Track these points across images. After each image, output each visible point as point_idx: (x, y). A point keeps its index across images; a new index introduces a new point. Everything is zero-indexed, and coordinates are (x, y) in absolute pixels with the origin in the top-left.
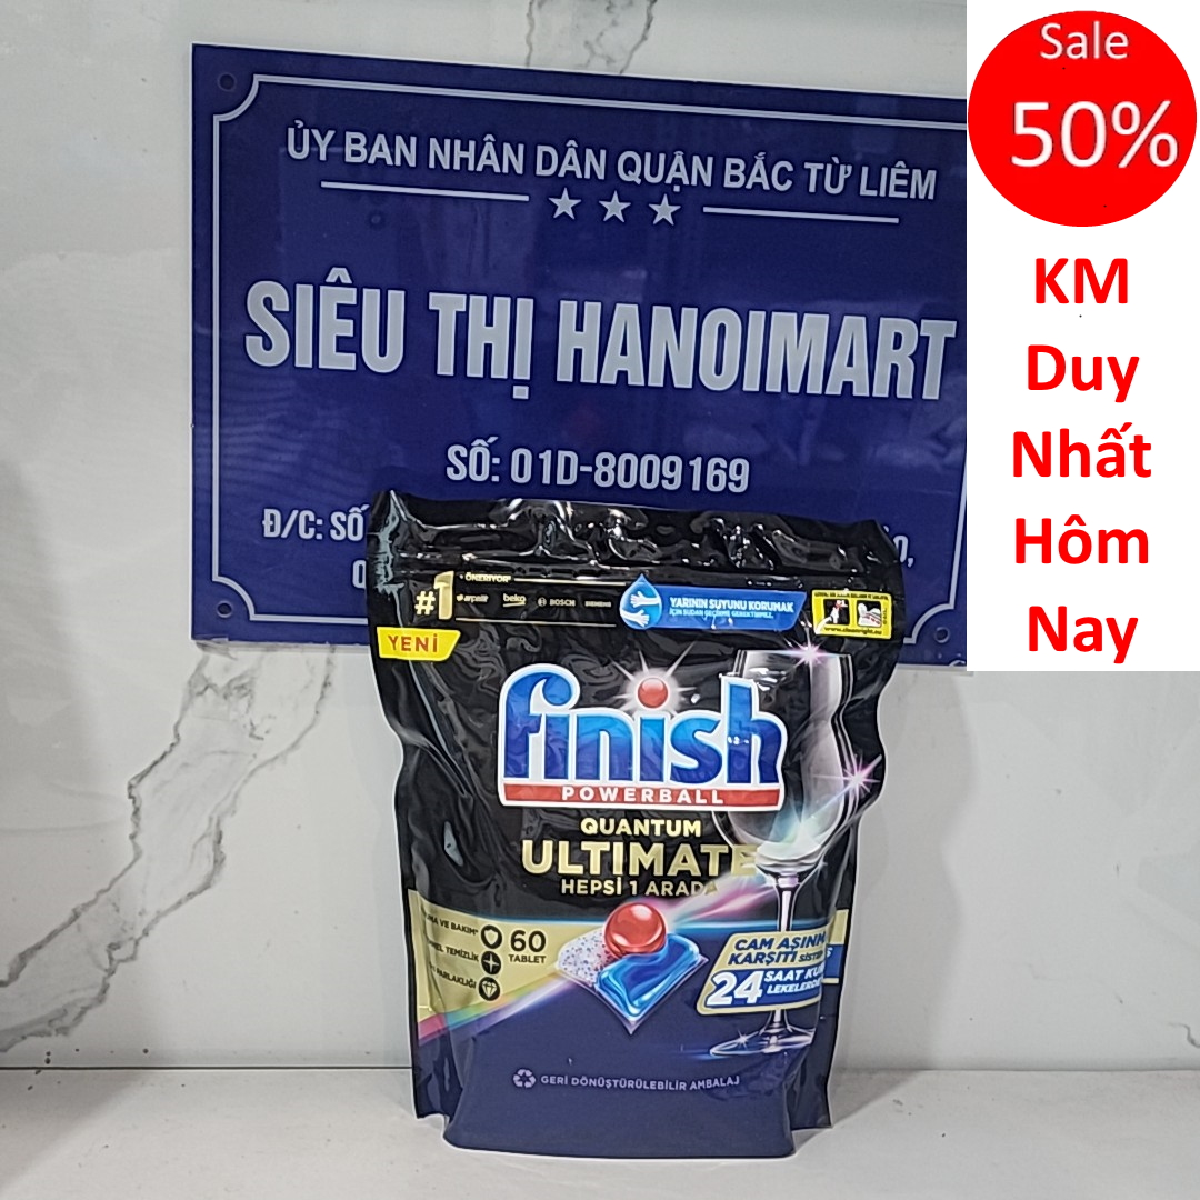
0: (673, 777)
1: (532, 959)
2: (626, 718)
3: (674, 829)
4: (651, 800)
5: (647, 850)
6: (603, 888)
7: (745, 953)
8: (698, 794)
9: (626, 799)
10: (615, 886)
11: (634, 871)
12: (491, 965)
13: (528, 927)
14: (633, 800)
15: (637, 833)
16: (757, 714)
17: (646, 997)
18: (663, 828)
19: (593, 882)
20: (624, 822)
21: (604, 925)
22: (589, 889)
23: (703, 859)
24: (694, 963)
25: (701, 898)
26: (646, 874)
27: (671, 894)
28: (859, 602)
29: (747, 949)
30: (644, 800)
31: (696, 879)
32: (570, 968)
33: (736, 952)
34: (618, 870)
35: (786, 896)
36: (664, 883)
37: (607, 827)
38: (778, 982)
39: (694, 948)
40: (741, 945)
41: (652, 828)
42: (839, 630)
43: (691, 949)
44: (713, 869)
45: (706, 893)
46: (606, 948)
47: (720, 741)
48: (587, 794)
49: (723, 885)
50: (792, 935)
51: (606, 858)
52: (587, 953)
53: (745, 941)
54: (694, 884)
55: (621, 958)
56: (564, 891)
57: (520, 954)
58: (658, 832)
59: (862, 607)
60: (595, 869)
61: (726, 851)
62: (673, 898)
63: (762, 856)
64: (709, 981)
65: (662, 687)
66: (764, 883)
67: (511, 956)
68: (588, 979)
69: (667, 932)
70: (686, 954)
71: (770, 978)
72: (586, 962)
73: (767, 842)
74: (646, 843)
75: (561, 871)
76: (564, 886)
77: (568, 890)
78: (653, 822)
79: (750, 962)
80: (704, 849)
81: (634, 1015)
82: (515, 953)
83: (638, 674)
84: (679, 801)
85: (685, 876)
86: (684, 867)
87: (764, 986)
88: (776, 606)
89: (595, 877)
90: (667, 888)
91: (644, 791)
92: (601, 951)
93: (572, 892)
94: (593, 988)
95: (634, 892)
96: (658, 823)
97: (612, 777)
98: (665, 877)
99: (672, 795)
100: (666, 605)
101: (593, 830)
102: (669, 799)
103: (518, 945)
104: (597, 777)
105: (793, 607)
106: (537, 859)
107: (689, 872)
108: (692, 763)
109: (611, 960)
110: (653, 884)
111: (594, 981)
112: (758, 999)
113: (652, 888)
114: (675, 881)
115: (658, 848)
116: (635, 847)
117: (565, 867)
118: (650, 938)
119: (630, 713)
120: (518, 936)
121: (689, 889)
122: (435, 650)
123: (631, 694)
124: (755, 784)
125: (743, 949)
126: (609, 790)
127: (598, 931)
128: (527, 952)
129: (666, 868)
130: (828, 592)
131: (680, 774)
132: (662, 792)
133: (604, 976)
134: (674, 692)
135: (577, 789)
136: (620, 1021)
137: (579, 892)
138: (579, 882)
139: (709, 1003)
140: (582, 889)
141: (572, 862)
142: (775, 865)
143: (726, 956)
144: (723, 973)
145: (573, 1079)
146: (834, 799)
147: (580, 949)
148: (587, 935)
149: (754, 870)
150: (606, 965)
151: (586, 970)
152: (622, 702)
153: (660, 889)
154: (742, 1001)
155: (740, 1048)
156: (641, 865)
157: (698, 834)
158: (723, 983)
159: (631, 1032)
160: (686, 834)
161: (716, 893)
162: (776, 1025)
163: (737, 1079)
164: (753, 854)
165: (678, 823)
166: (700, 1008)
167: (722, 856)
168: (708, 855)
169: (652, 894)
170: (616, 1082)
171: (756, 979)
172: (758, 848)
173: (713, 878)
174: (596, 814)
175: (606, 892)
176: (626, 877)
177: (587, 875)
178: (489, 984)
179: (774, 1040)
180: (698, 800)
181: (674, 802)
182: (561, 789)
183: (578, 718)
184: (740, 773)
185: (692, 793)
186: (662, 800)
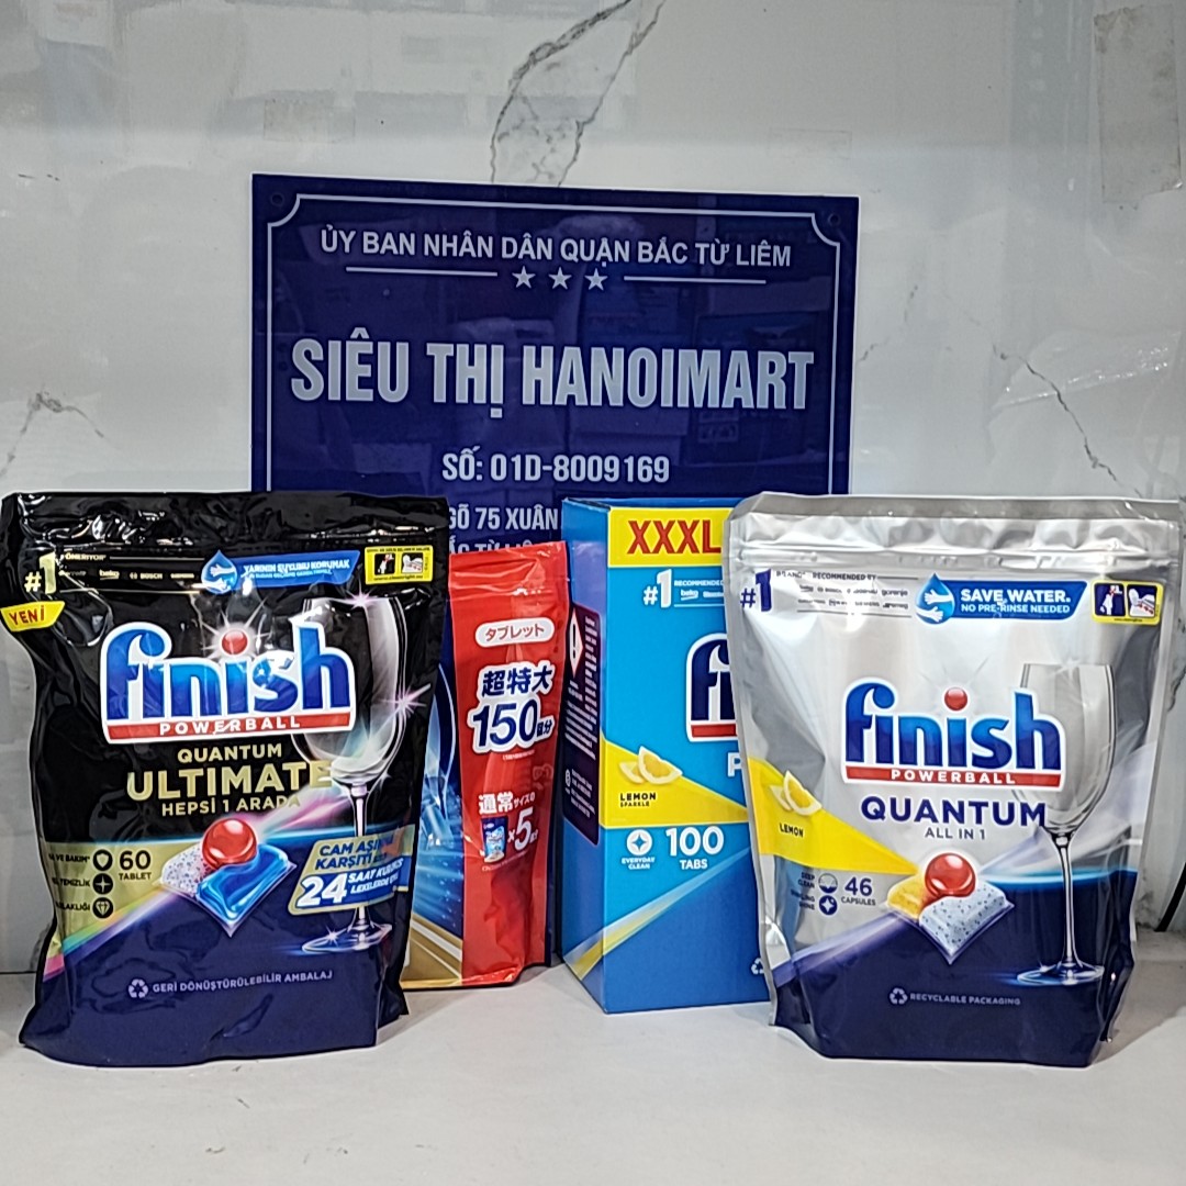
0: (257, 708)
1: (139, 876)
2: (214, 665)
3: (259, 752)
4: (238, 729)
5: (236, 772)
6: (199, 808)
7: (329, 858)
8: (279, 721)
9: (216, 730)
10: (210, 806)
11: (226, 791)
12: (103, 883)
13: (135, 847)
14: (223, 730)
15: (227, 758)
16: (325, 650)
17: (242, 902)
18: (250, 752)
19: (190, 804)
20: (215, 750)
21: (201, 841)
22: (186, 810)
23: (285, 777)
24: (284, 870)
25: (285, 810)
26: (237, 793)
27: (259, 808)
28: (404, 555)
29: (331, 854)
30: (232, 730)
31: (280, 793)
32: (173, 882)
33: (322, 858)
34: (212, 791)
35: (360, 803)
36: (252, 800)
37: (201, 755)
38: (360, 883)
39: (283, 856)
40: (325, 851)
41: (240, 753)
43: (280, 857)
44: (295, 784)
45: (290, 806)
46: (205, 862)
47: (295, 676)
48: (181, 728)
49: (304, 796)
50: (366, 839)
51: (201, 783)
52: (187, 867)
53: (328, 848)
55: (217, 868)
56: (164, 814)
57: (129, 872)
58: (245, 756)
59: (407, 558)
60: (191, 792)
61: (305, 767)
62: (262, 812)
63: (336, 770)
64: (299, 885)
65: (242, 637)
66: (340, 793)
67: (121, 875)
68: (189, 890)
69: (258, 843)
70: (275, 863)
71: (353, 879)
72: (187, 875)
73: (339, 758)
74: (236, 766)
75: (161, 796)
76: (164, 810)
77: (168, 813)
78: (241, 747)
79: (335, 866)
80: (285, 767)
81: (232, 920)
82: (124, 872)
83: (222, 629)
84: (263, 727)
85: (270, 792)
86: (269, 784)
87: (348, 886)
88: (335, 564)
89: (192, 799)
90: (255, 803)
91: (232, 723)
92: (200, 864)
93: (171, 814)
94: (195, 898)
95: (227, 809)
96: (245, 749)
97: (203, 713)
98: (254, 794)
99: (256, 723)
100: (241, 572)
101: (188, 759)
102: (254, 727)
103: (127, 864)
104: (190, 714)
105: (350, 563)
106: (140, 788)
107: (273, 788)
108: (273, 695)
109: (209, 872)
110: (242, 801)
112: (344, 899)
113: (242, 804)
114: (262, 796)
115: (246, 770)
116: (227, 771)
117: (164, 794)
118: (243, 849)
119: (216, 660)
120: (126, 856)
121: (275, 803)
122: (43, 618)
123: (217, 645)
124: (327, 708)
125: (327, 854)
126: (200, 724)
127: (196, 847)
128: (135, 869)
129: (254, 784)
130: (379, 548)
132: (247, 722)
133: (204, 886)
135: (173, 725)
136: (218, 924)
137: (178, 813)
138: (178, 805)
139: (299, 904)
140: (181, 811)
141: (170, 788)
142: (347, 777)
143: (312, 861)
144: (311, 878)
145: (182, 985)
146: (388, 720)
147: (181, 864)
148: (186, 852)
149: (330, 782)
150: (205, 877)
151: (187, 882)
152: (209, 652)
153: (249, 805)
154: (330, 902)
155: (331, 944)
156: (231, 785)
157: (280, 754)
158: (312, 887)
159: (230, 935)
160: (270, 755)
161: (299, 804)
162: (362, 922)
163: (331, 973)
164: (329, 768)
165: (263, 747)
166: (292, 910)
167: (301, 772)
168: (288, 772)
169: (243, 810)
170: (219, 983)
171: (340, 881)
172: (333, 764)
173: (294, 792)
174: (191, 745)
175: (201, 811)
176: (219, 796)
177: (184, 798)
178: (103, 903)
179: (362, 937)
180: (279, 725)
181: (259, 729)
182: (158, 726)
183: (172, 668)
184: (313, 700)
185: (273, 720)
186: (248, 728)
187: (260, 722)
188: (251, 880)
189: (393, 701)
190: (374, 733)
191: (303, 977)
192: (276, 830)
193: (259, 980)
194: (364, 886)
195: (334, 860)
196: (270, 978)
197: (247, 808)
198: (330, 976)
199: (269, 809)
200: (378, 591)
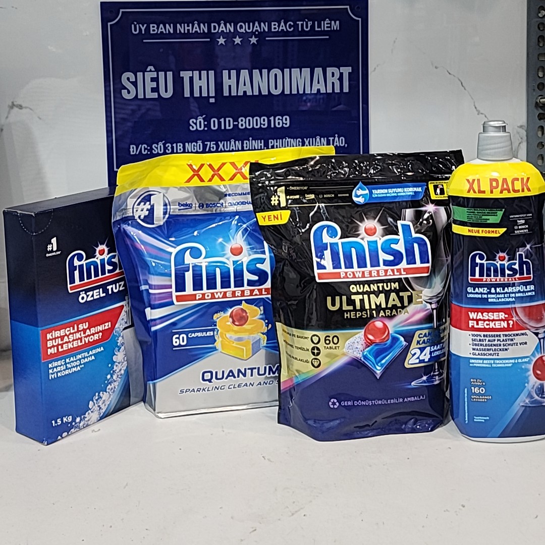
0: (384, 265)
1: (334, 348)
2: (361, 241)
3: (387, 287)
4: (376, 275)
5: (377, 297)
6: (362, 315)
7: (422, 339)
9: (366, 276)
10: (367, 314)
11: (373, 307)
12: (316, 351)
13: (332, 333)
14: (369, 276)
15: (372, 290)
16: (414, 235)
17: (383, 361)
18: (383, 287)
19: (358, 313)
20: (366, 286)
21: (363, 331)
22: (356, 316)
23: (401, 299)
24: (403, 346)
25: (402, 316)
26: (379, 308)
27: (390, 315)
29: (423, 337)
30: (373, 275)
31: (399, 307)
32: (350, 351)
33: (419, 339)
34: (367, 307)
35: (435, 311)
36: (387, 311)
37: (360, 289)
38: (435, 351)
39: (402, 339)
40: (421, 336)
41: (378, 287)
42: (441, 197)
43: (401, 339)
44: (406, 303)
45: (404, 314)
46: (365, 341)
47: (401, 247)
49: (411, 308)
51: (362, 301)
52: (357, 344)
53: (422, 334)
54: (399, 310)
55: (371, 345)
56: (345, 317)
57: (329, 346)
58: (381, 289)
60: (358, 307)
61: (410, 294)
62: (391, 317)
63: (425, 295)
64: (409, 353)
65: (374, 227)
66: (426, 307)
67: (325, 347)
68: (358, 355)
69: (390, 332)
70: (399, 342)
71: (432, 350)
72: (357, 348)
73: (426, 289)
74: (377, 294)
75: (344, 309)
76: (346, 315)
77: (347, 317)
78: (378, 285)
79: (425, 343)
80: (401, 294)
81: (379, 371)
82: (326, 346)
83: (364, 223)
84: (388, 274)
85: (394, 307)
86: (394, 303)
87: (431, 353)
88: (415, 189)
89: (358, 311)
90: (388, 313)
91: (373, 272)
92: (363, 342)
93: (349, 317)
94: (361, 359)
95: (375, 316)
96: (380, 285)
97: (359, 267)
98: (387, 308)
99: (385, 272)
100: (371, 193)
101: (355, 290)
102: (384, 274)
103: (328, 342)
104: (353, 268)
105: (422, 189)
106: (333, 304)
107: (396, 305)
108: (391, 258)
110: (382, 311)
111: (361, 356)
112: (429, 359)
113: (382, 314)
114: (391, 309)
115: (382, 296)
116: (372, 296)
117: (345, 307)
118: (384, 335)
119: (362, 239)
120: (327, 338)
121: (397, 313)
122: (281, 219)
123: (362, 231)
124: (418, 264)
125: (421, 337)
126: (358, 273)
127: (361, 334)
128: (332, 344)
129: (387, 303)
130: (435, 182)
131: (386, 263)
132: (380, 271)
133: (365, 354)
134: (380, 228)
135: (346, 273)
136: (373, 373)
137: (352, 317)
138: (352, 313)
139: (409, 363)
140: (353, 316)
141: (348, 305)
142: (430, 299)
143: (415, 341)
144: (414, 349)
145: (355, 402)
146: (444, 268)
147: (354, 342)
148: (356, 336)
149: (422, 301)
150: (365, 349)
151: (357, 351)
152: (358, 235)
153: (385, 314)
154: (422, 361)
155: (424, 382)
156: (376, 304)
157: (398, 288)
158: (415, 354)
159: (378, 378)
160: (393, 288)
161: (408, 313)
162: (437, 370)
163: (424, 396)
164: (421, 295)
165: (389, 284)
166: (407, 366)
167: (408, 296)
168: (403, 297)
169: (382, 316)
170: (373, 402)
171: (428, 350)
172: (423, 292)
173: (406, 307)
174: (355, 283)
175: (363, 317)
176: (371, 309)
177: (355, 310)
178: (316, 361)
179: (437, 378)
180: (396, 273)
181: (386, 275)
182: (340, 273)
183: (342, 243)
184: (411, 260)
185: (393, 271)
186: (381, 275)
187: (386, 271)
188: (387, 351)
189: (445, 258)
190: (437, 276)
191: (413, 399)
192: (398, 326)
193: (392, 401)
194: (437, 352)
195: (424, 340)
196: (397, 401)
197: (384, 315)
198: (424, 398)
199: (394, 315)
200: (438, 203)
